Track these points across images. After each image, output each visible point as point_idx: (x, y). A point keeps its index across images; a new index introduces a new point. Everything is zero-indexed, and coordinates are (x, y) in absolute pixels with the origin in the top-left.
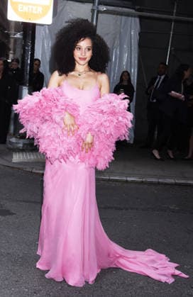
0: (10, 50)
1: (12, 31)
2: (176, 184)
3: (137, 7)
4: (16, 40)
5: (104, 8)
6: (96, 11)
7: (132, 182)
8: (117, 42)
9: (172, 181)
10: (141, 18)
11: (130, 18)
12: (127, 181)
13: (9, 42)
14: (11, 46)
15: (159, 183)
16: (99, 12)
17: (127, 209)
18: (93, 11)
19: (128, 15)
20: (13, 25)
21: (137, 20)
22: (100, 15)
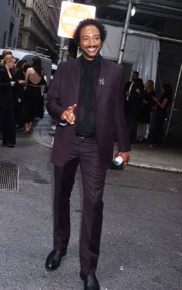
0: (59, 58)
1: (62, 44)
2: (178, 172)
3: (159, 33)
4: (64, 51)
5: (131, 31)
6: (125, 34)
7: (143, 167)
8: (141, 58)
9: (175, 170)
10: (161, 41)
11: (152, 40)
12: (139, 167)
13: (59, 53)
14: (60, 56)
15: (164, 171)
16: (127, 34)
17: (136, 188)
18: (123, 33)
19: (151, 38)
20: (63, 40)
21: (158, 42)
22: (128, 37)
